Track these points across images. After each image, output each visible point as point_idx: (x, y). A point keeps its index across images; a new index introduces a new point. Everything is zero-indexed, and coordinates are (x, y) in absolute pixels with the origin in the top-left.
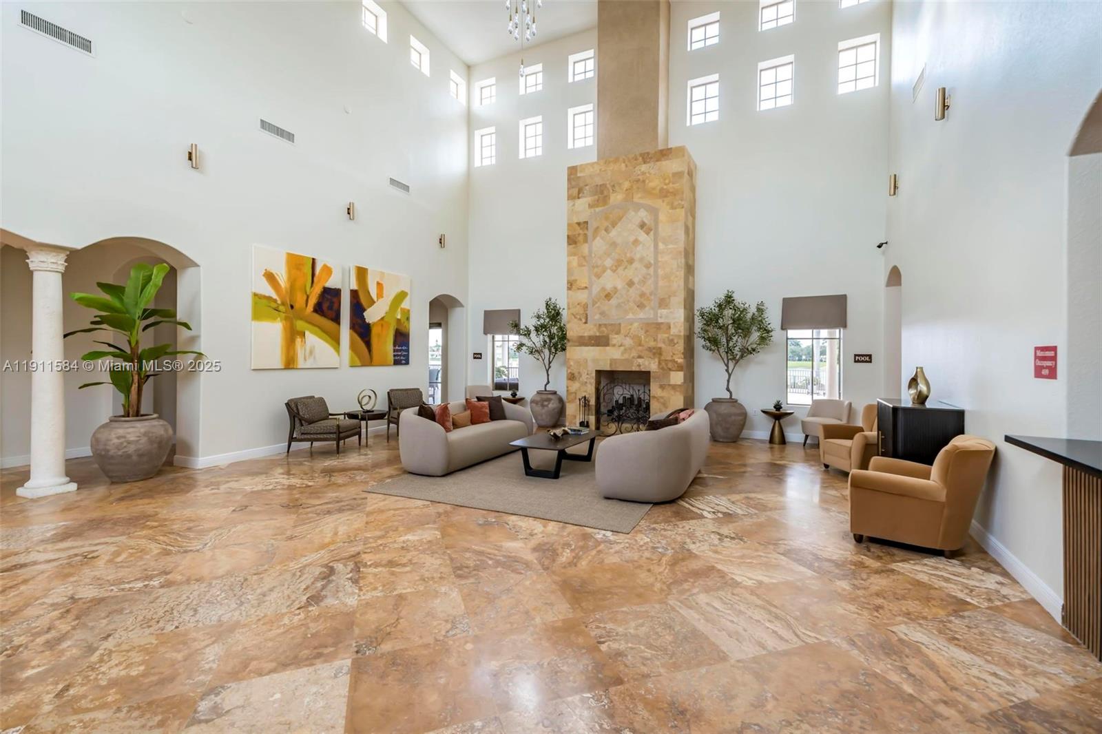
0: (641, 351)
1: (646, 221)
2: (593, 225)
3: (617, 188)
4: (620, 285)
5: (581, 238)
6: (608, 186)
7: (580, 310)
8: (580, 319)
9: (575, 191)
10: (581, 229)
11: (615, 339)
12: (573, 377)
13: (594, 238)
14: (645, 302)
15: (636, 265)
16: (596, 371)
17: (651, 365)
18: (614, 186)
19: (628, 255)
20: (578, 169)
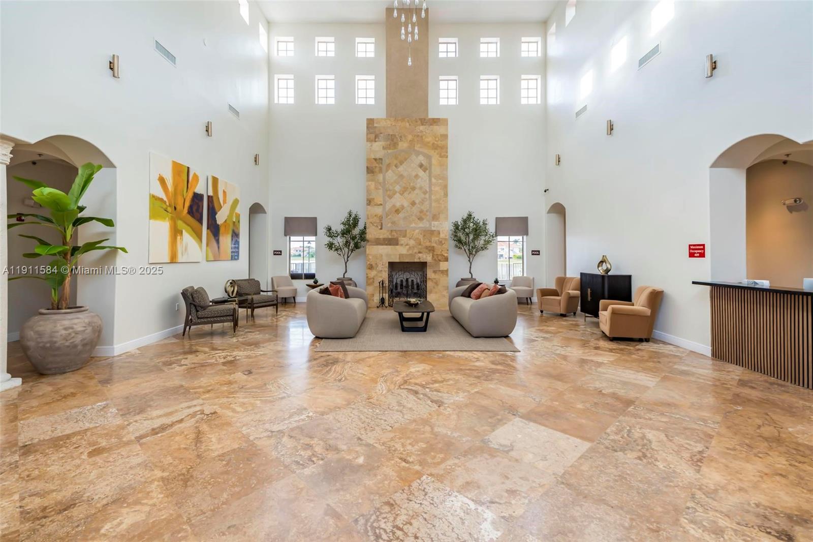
0: (421, 249)
1: (424, 163)
2: (386, 161)
3: (403, 139)
4: (406, 204)
5: (377, 170)
6: (397, 136)
7: (377, 220)
8: (377, 226)
9: (372, 136)
10: (377, 163)
11: (403, 240)
12: (372, 267)
13: (387, 171)
14: (423, 217)
15: (417, 191)
16: (389, 262)
17: (427, 258)
18: (401, 137)
19: (412, 184)
20: (375, 122)
